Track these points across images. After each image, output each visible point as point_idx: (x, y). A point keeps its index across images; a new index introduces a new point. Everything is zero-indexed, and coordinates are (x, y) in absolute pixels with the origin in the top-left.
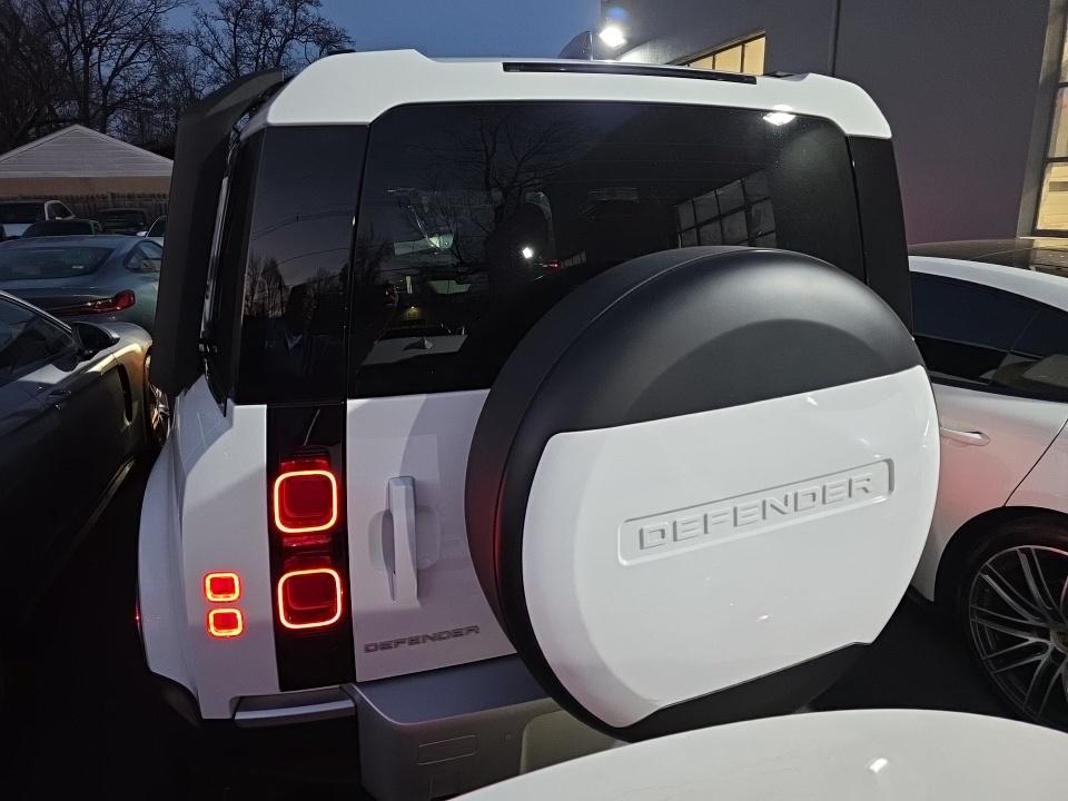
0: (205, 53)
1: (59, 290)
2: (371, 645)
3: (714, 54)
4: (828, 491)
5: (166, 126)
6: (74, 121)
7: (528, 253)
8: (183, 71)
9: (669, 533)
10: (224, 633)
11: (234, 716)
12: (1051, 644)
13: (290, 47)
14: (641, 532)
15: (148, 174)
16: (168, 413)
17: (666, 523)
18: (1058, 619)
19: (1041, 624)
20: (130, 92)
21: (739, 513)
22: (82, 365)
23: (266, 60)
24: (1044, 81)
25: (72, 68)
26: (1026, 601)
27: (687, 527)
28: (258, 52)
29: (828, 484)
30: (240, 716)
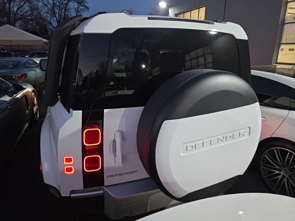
0: (45, 5)
1: (5, 73)
2: (108, 176)
3: (191, 11)
4: (234, 135)
5: (33, 25)
6: (6, 23)
7: (144, 66)
8: (38, 10)
9: (194, 147)
10: (68, 173)
11: (70, 195)
12: (282, 173)
13: (69, 4)
14: (187, 147)
15: (28, 39)
16: (38, 109)
17: (193, 144)
18: (284, 167)
19: (280, 168)
20: (22, 15)
21: (212, 141)
22: (15, 95)
23: (62, 7)
24: (281, 22)
25: (5, 8)
26: (276, 162)
27: (198, 145)
28: (60, 5)
29: (234, 134)
30: (72, 195)
